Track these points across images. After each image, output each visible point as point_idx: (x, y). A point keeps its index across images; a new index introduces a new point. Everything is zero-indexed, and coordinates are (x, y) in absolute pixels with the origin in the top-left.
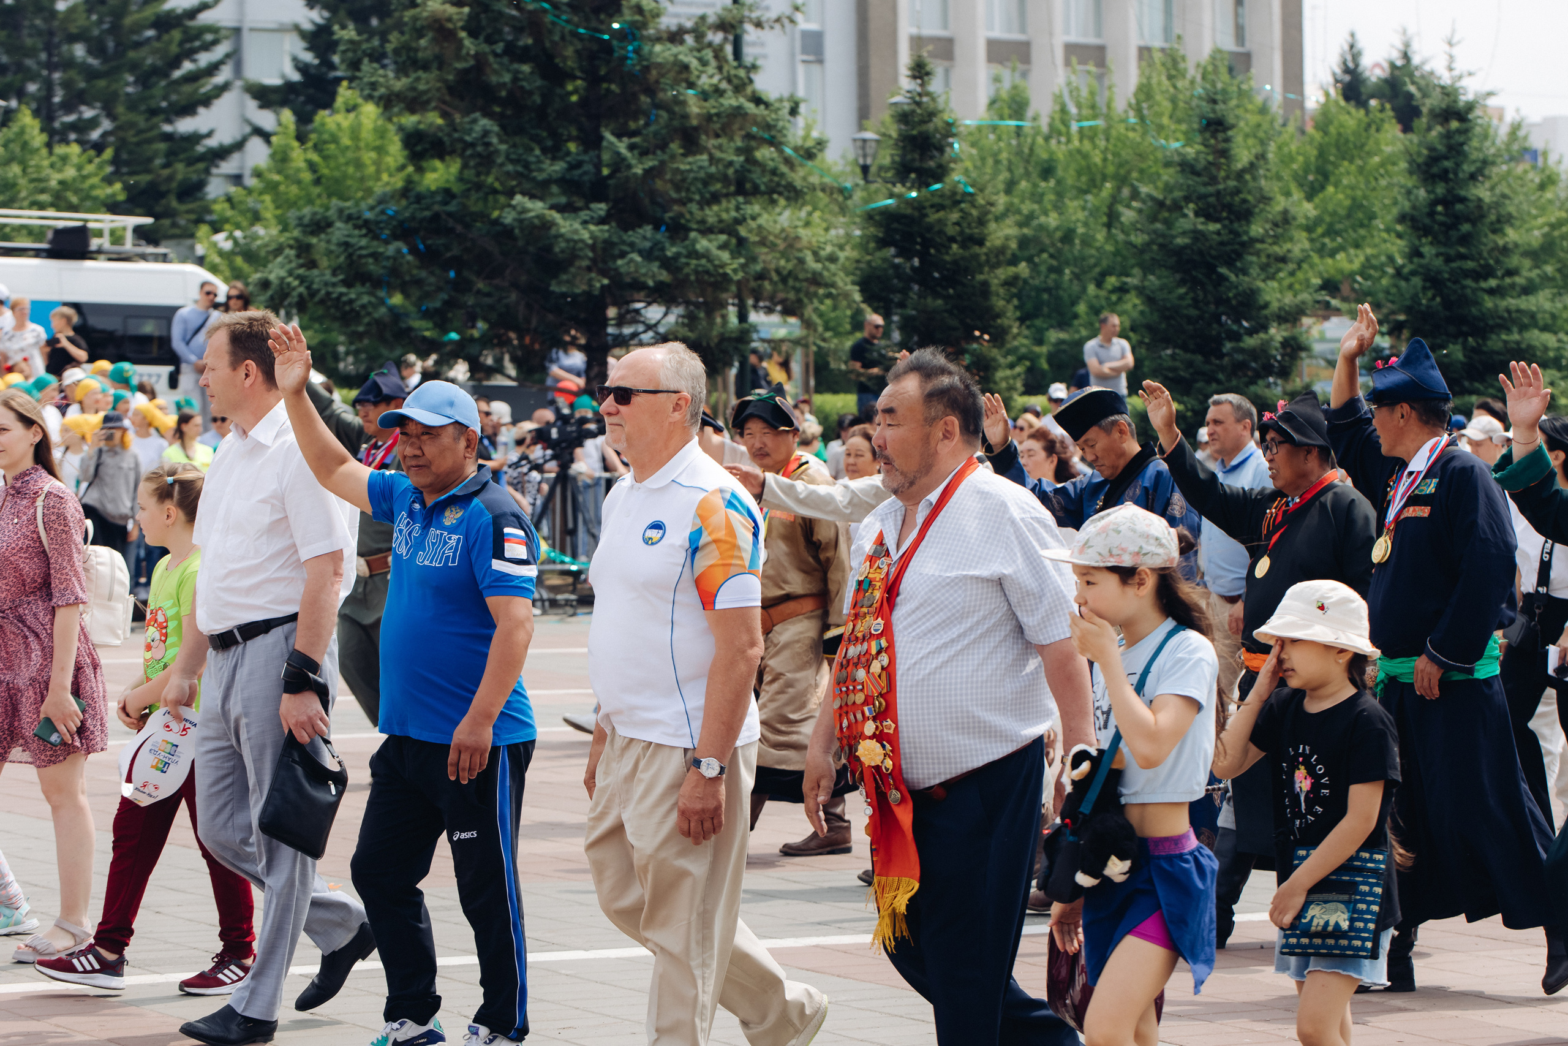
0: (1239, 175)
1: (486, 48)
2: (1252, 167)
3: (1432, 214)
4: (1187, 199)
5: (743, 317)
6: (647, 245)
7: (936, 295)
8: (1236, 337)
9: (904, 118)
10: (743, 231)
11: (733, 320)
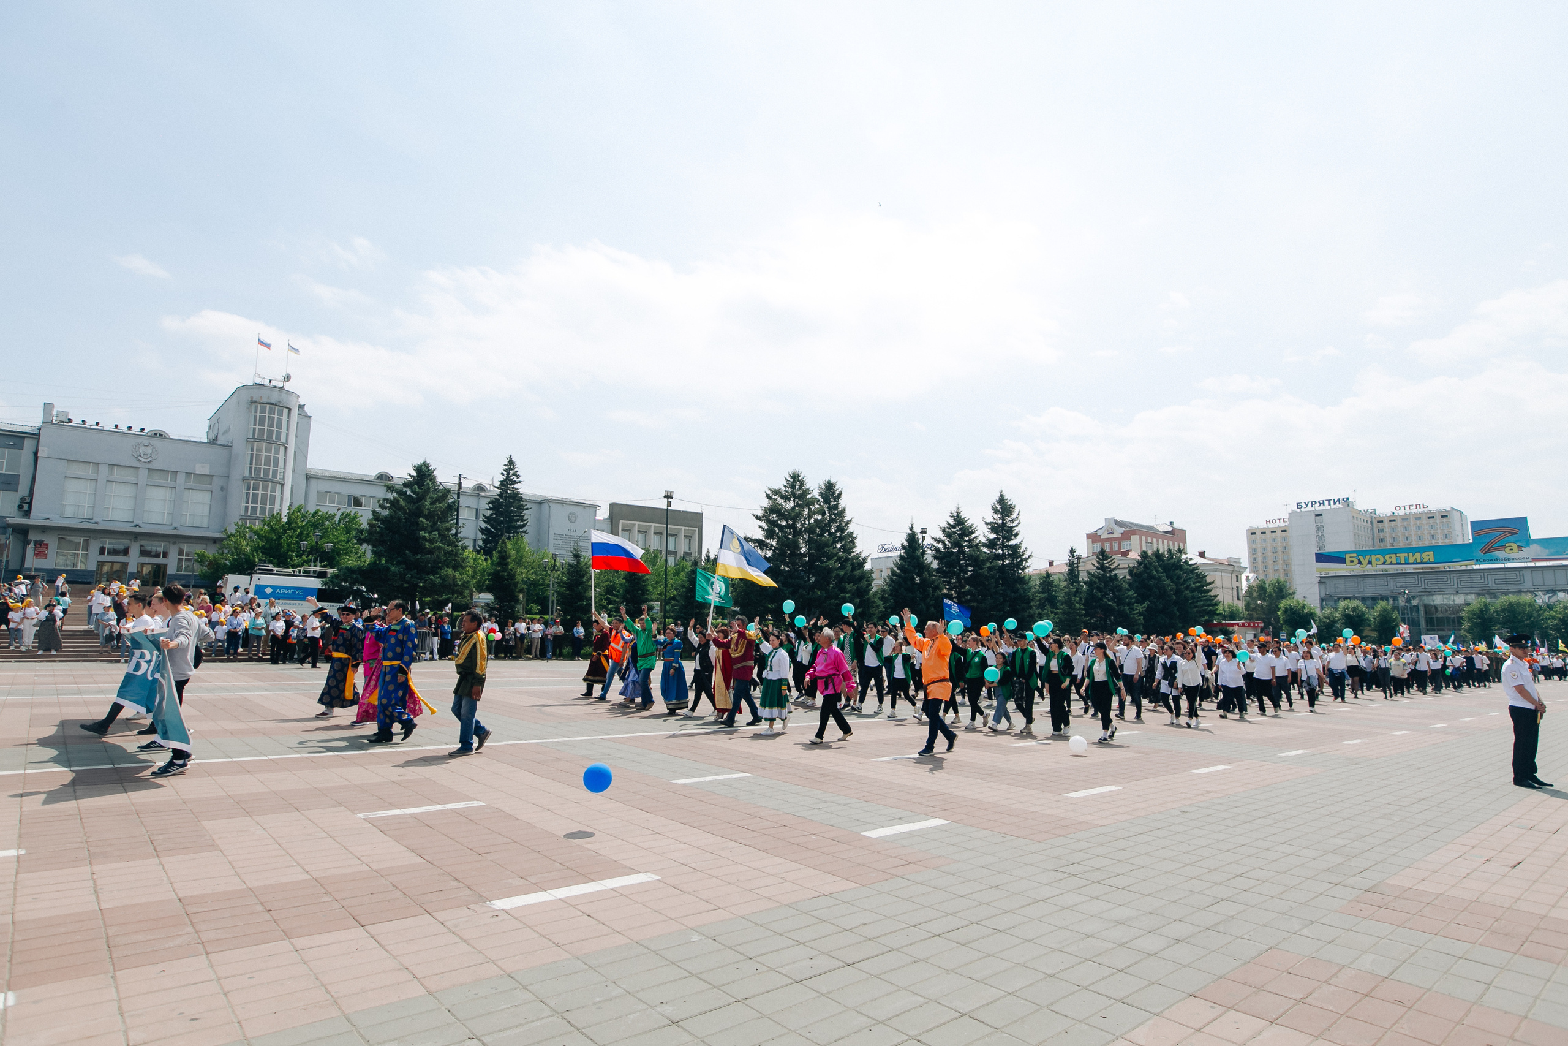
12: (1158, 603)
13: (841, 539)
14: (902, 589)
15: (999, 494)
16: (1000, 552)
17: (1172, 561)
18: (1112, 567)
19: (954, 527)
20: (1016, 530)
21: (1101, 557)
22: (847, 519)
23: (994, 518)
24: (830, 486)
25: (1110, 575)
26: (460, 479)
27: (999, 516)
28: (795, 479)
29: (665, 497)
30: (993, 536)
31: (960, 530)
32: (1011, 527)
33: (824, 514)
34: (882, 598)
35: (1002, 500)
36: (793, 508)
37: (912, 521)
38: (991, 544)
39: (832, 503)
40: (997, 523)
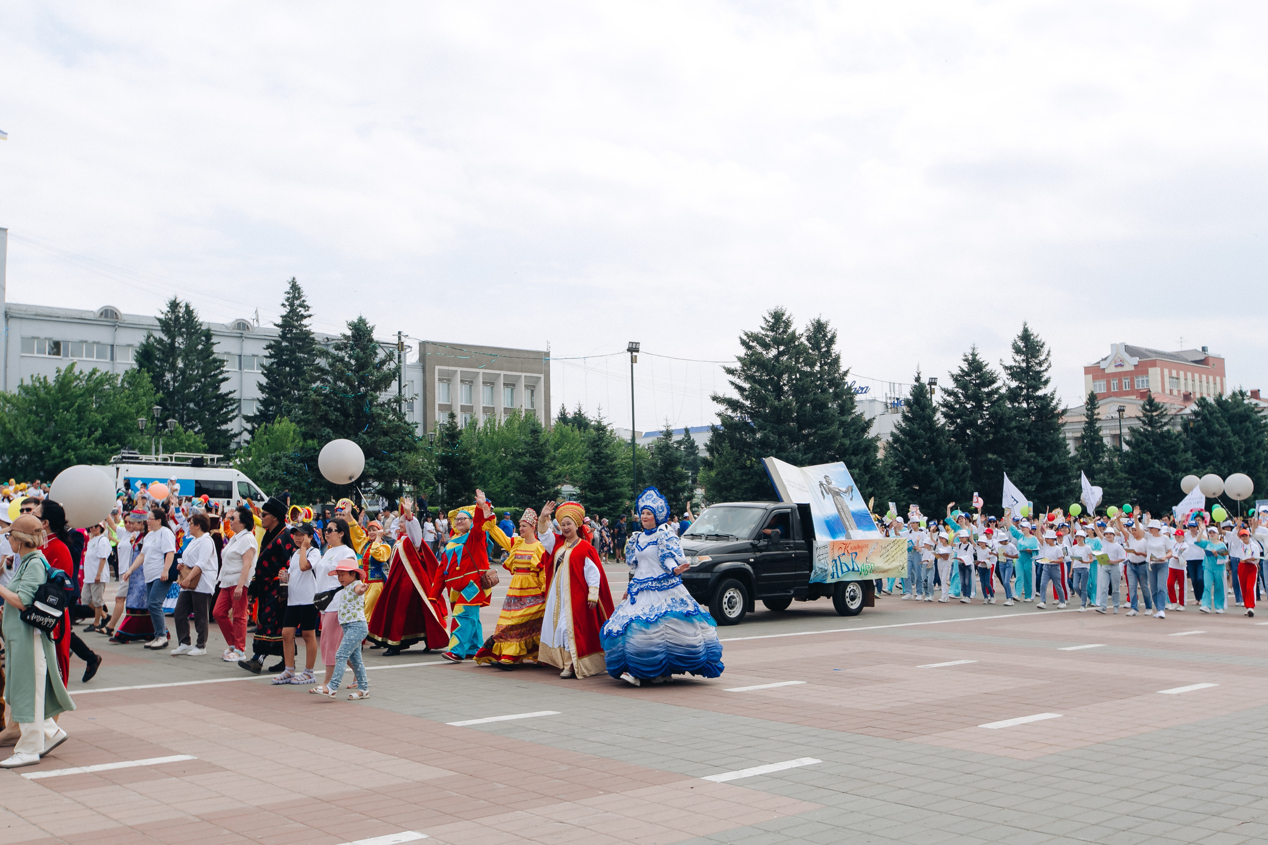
0: (541, 445)
1: (328, 408)
2: (545, 444)
3: (594, 457)
4: (527, 452)
5: (401, 485)
6: (373, 464)
7: (456, 479)
8: (540, 491)
9: (447, 429)
10: (401, 461)
11: (398, 485)
12: (1222, 468)
13: (837, 396)
14: (912, 460)
15: (1022, 329)
16: (1025, 405)
17: (1238, 410)
18: (1164, 420)
19: (968, 374)
20: (1046, 375)
21: (1148, 407)
22: (843, 369)
23: (1015, 361)
24: (820, 327)
25: (1162, 433)
26: (400, 338)
27: (1023, 357)
28: (778, 320)
29: (628, 350)
30: (1014, 384)
31: (978, 378)
32: (1039, 372)
33: (812, 365)
34: (890, 475)
35: (1026, 336)
36: (776, 358)
37: (918, 369)
38: (1013, 395)
39: (823, 350)
40: (1020, 367)
